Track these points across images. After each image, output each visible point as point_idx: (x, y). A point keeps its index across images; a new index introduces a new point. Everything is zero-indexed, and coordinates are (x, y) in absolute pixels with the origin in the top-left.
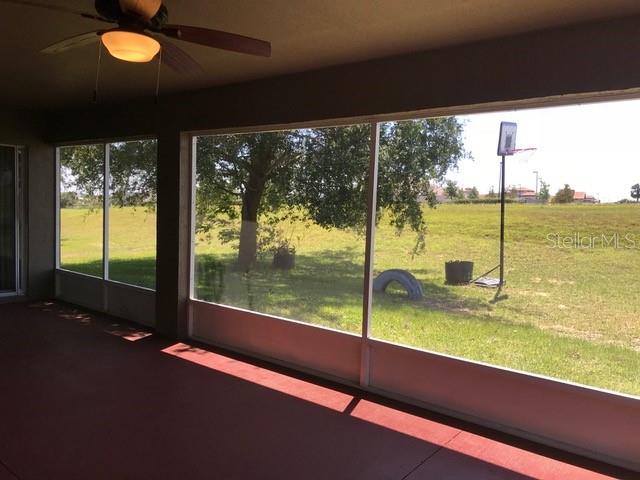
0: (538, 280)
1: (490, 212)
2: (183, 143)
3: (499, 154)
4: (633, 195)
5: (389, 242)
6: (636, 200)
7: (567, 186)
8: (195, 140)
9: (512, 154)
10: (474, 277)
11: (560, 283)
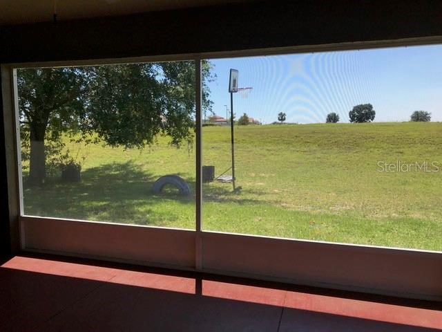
0: (253, 175)
1: (210, 132)
2: (5, 74)
3: (230, 91)
4: (279, 119)
5: (147, 155)
6: (280, 122)
7: (245, 114)
8: (15, 72)
9: (236, 92)
10: (216, 176)
11: (267, 176)
